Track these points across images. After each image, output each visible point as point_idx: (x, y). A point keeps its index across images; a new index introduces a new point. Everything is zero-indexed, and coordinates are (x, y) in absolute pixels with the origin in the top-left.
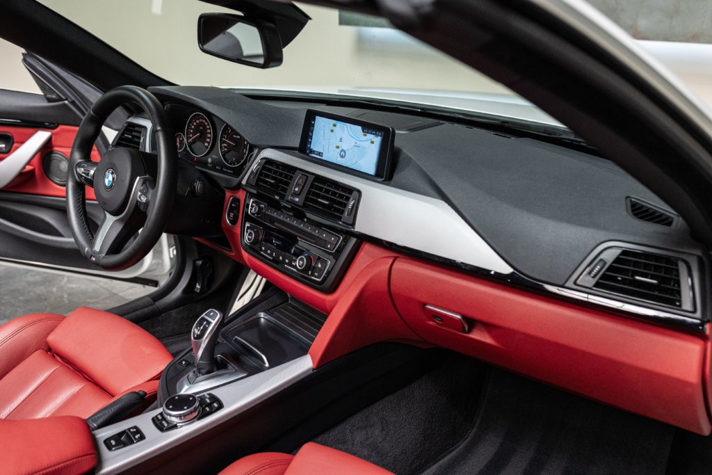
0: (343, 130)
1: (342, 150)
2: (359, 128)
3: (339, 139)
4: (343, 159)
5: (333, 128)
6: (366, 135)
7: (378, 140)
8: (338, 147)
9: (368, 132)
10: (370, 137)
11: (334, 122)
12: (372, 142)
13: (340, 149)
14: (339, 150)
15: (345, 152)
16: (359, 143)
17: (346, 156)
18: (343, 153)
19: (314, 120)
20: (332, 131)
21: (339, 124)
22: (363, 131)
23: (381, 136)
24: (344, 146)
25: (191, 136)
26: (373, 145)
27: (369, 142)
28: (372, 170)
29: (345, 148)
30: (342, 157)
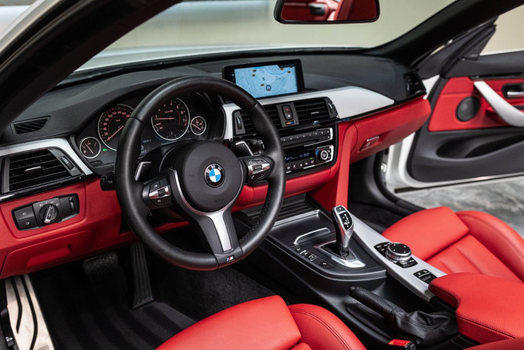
0: (264, 72)
1: (268, 86)
2: (276, 66)
3: (262, 79)
4: (270, 92)
5: (253, 73)
6: (282, 69)
7: (292, 70)
8: (263, 85)
9: (284, 67)
10: (287, 69)
11: (253, 69)
12: (289, 72)
13: (265, 85)
14: (264, 87)
15: (270, 86)
16: (279, 76)
17: (272, 88)
18: (268, 88)
19: (234, 73)
20: (254, 76)
21: (258, 69)
22: (280, 67)
23: (294, 66)
24: (267, 82)
25: (106, 134)
26: (290, 74)
27: (287, 73)
28: (295, 90)
29: (269, 83)
30: (269, 90)
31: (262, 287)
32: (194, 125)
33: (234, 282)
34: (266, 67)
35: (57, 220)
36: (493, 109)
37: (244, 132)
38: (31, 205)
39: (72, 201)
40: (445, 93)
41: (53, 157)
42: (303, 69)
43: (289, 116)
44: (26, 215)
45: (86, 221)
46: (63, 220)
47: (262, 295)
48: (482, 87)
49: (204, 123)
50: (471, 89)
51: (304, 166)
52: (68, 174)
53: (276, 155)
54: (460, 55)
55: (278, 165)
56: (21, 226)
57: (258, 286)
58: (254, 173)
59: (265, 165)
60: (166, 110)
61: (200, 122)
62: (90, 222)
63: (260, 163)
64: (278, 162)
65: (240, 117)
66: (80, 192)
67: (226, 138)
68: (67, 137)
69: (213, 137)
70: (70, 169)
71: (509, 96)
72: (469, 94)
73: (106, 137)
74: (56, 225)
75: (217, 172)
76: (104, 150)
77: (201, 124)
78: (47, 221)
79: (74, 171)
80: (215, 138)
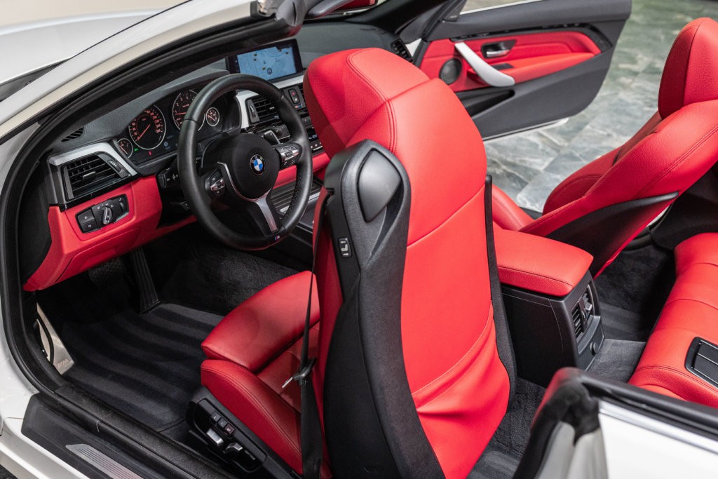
0: (264, 55)
1: (269, 69)
2: (275, 48)
3: (262, 62)
4: (272, 74)
5: (255, 57)
6: (281, 51)
7: (290, 50)
8: (264, 69)
9: (282, 48)
10: (284, 50)
11: (254, 53)
12: (287, 53)
13: (266, 69)
14: (265, 71)
15: (271, 69)
16: (278, 58)
17: (273, 71)
18: (270, 71)
19: (237, 59)
20: (255, 60)
21: (259, 53)
22: (278, 49)
23: (291, 47)
24: (268, 65)
25: (136, 134)
26: (288, 55)
27: (285, 55)
28: (293, 70)
29: (270, 67)
30: (270, 73)
31: (285, 268)
32: (209, 116)
33: (255, 269)
34: (266, 50)
35: (113, 221)
36: (474, 70)
37: (259, 120)
38: (90, 208)
39: (122, 201)
40: (427, 58)
41: (101, 161)
42: (300, 48)
43: (296, 100)
44: (87, 219)
45: (137, 219)
46: (118, 220)
47: (286, 276)
48: (462, 47)
49: (217, 113)
50: (452, 51)
51: (314, 147)
52: (117, 176)
53: (301, 140)
54: (440, 16)
55: (305, 150)
56: (84, 230)
57: (281, 269)
58: (286, 159)
59: (295, 152)
60: (184, 105)
61: (213, 113)
62: (140, 219)
63: (290, 149)
64: (305, 147)
65: (252, 105)
66: (128, 193)
67: (242, 128)
68: (110, 142)
69: (229, 127)
70: (119, 171)
71: (488, 56)
72: (451, 57)
73: (136, 137)
74: (112, 225)
75: (260, 162)
76: (136, 150)
77: (214, 115)
78: (105, 222)
79: (121, 173)
80: (231, 129)
